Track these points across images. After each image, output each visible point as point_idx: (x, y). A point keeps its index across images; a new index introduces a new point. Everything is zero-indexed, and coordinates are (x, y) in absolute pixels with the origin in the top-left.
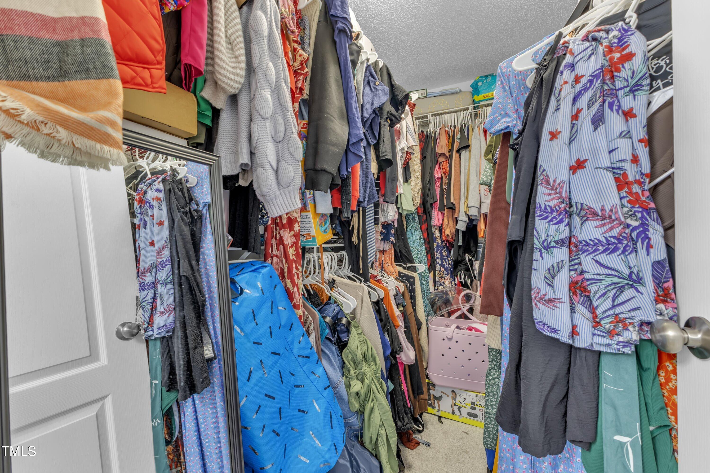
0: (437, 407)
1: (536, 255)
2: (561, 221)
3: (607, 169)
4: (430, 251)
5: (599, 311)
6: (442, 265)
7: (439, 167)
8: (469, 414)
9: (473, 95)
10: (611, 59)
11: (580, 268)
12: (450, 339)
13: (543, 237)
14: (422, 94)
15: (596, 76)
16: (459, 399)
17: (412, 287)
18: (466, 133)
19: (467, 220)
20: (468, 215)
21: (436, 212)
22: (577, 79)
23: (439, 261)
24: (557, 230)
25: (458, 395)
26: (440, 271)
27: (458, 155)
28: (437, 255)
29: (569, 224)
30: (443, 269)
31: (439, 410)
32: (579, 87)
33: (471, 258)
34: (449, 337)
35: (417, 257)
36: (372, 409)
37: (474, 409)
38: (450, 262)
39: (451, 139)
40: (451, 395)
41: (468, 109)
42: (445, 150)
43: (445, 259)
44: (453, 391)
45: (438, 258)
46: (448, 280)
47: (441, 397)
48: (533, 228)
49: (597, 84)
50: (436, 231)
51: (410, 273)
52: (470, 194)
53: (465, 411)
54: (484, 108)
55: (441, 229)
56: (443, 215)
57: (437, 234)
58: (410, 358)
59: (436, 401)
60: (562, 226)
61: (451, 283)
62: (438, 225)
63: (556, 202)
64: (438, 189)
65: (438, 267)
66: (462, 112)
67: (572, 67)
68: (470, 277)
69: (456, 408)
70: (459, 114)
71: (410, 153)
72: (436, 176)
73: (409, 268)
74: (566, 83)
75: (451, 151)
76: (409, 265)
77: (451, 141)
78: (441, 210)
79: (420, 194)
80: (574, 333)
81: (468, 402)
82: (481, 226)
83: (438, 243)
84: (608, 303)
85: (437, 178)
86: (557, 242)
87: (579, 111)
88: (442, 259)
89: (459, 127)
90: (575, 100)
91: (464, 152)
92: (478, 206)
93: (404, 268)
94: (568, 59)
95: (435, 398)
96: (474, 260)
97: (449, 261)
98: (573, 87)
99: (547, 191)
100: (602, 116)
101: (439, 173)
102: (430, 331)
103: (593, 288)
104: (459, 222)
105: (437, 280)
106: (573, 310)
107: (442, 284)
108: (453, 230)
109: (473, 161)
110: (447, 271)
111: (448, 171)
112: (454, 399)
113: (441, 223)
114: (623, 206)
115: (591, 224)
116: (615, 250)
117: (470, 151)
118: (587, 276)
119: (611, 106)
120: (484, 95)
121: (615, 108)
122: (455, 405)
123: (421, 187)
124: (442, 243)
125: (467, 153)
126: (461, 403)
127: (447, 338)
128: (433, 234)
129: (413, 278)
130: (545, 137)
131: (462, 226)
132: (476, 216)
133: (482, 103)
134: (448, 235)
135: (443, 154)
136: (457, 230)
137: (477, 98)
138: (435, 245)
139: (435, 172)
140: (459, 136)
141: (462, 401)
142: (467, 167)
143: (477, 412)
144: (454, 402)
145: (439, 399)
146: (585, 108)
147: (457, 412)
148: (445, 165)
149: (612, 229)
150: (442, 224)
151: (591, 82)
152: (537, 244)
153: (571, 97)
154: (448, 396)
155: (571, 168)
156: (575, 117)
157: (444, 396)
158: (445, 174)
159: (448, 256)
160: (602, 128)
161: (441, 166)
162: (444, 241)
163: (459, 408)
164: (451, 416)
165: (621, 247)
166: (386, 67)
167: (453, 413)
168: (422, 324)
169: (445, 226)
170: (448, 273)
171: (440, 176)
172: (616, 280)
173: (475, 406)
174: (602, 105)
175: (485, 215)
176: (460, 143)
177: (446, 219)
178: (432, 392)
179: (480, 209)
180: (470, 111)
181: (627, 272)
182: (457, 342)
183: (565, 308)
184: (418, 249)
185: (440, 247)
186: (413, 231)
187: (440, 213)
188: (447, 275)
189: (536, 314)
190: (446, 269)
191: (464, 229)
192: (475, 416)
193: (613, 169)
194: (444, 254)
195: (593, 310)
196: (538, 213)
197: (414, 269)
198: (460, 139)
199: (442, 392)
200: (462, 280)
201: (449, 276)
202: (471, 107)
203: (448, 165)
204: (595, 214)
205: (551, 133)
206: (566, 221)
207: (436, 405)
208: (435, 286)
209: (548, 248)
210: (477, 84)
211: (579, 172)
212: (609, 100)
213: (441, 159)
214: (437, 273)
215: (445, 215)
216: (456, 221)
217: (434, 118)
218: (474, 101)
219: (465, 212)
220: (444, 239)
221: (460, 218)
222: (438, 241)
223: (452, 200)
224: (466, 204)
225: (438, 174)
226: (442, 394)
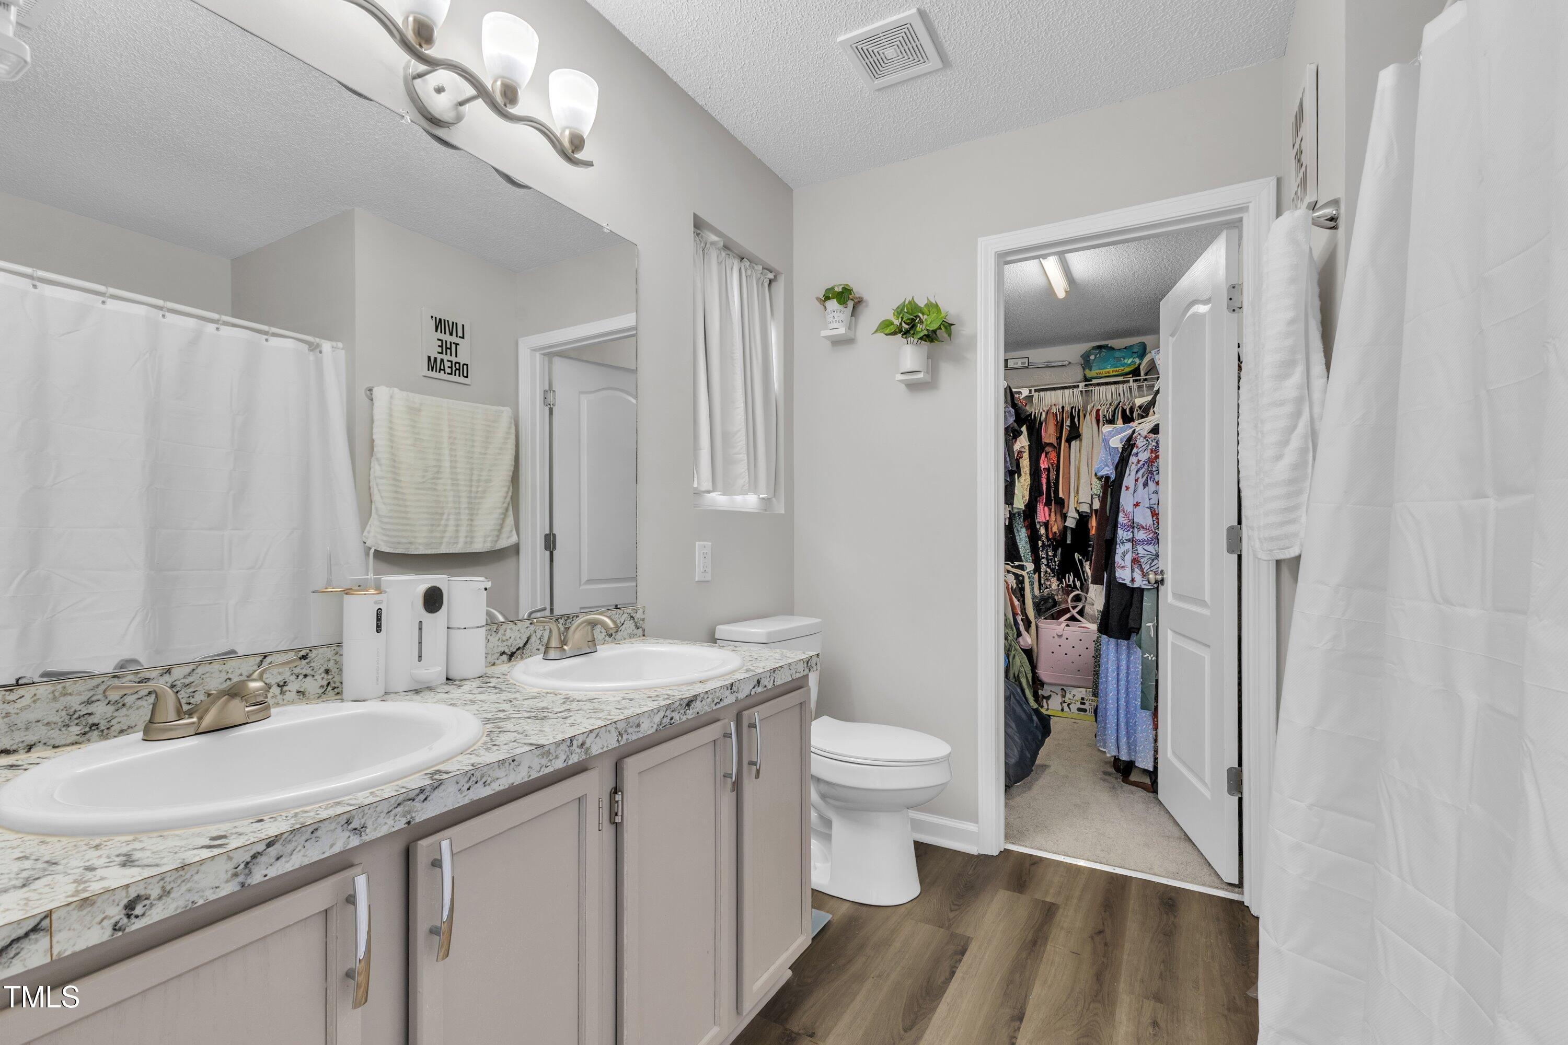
0: (1046, 706)
1: (1118, 546)
2: (1129, 530)
3: (1148, 508)
4: (1034, 550)
5: (1145, 570)
6: (1048, 566)
7: (1046, 456)
8: (1079, 710)
9: (1084, 369)
10: (1152, 456)
11: (1137, 552)
12: (1060, 636)
13: (1121, 538)
14: (1022, 363)
15: (1146, 462)
16: (1068, 696)
17: (1022, 586)
18: (1076, 420)
19: (1077, 516)
20: (1078, 511)
21: (1042, 507)
22: (1139, 461)
23: (1044, 561)
24: (1127, 535)
25: (1067, 693)
26: (1046, 572)
27: (1067, 444)
28: (1042, 554)
29: (1133, 532)
30: (1048, 570)
31: (1048, 709)
32: (1139, 465)
33: (1081, 558)
34: (1059, 634)
35: (1024, 556)
36: (1014, 656)
37: (1083, 703)
38: (1057, 563)
39: (1059, 424)
40: (1060, 693)
41: (1078, 386)
42: (1053, 440)
43: (1051, 559)
44: (1062, 689)
45: (1043, 558)
46: (1054, 584)
47: (1050, 695)
48: (1117, 533)
49: (1146, 466)
50: (1041, 528)
51: (1019, 572)
52: (1081, 489)
53: (1074, 707)
54: (1097, 388)
55: (1046, 525)
56: (1050, 510)
57: (1042, 531)
58: (1027, 642)
59: (1045, 700)
60: (1129, 533)
61: (1058, 586)
62: (1044, 521)
63: (1127, 521)
64: (1044, 481)
65: (1043, 568)
66: (1071, 390)
67: (1137, 455)
68: (1080, 579)
69: (1065, 705)
70: (1067, 392)
71: (1021, 452)
72: (1042, 466)
73: (1017, 567)
74: (1133, 463)
75: (1059, 439)
76: (1017, 563)
77: (1059, 427)
78: (1048, 504)
79: (1028, 490)
80: (1133, 580)
81: (1078, 697)
82: (1093, 523)
83: (1043, 541)
84: (1148, 566)
85: (1044, 469)
86: (1126, 540)
87: (1138, 478)
88: (1048, 560)
89: (1067, 408)
90: (1137, 472)
91: (1074, 442)
92: (1090, 502)
93: (1012, 567)
94: (1135, 450)
95: (1044, 697)
96: (1084, 561)
97: (1055, 562)
98: (1136, 465)
99: (1124, 516)
100: (1147, 483)
101: (1046, 463)
102: (1039, 629)
103: (1142, 560)
104: (1068, 519)
105: (1042, 582)
106: (1133, 571)
107: (1048, 587)
108: (1061, 527)
109: (1084, 452)
110: (1053, 572)
111: (1056, 462)
112: (1064, 696)
113: (1048, 519)
114: (1154, 524)
115: (1142, 532)
116: (1150, 544)
117: (1081, 440)
118: (1140, 555)
119: (1151, 478)
120: (1097, 371)
121: (1152, 479)
122: (1064, 702)
123: (1029, 483)
124: (1048, 542)
125: (1078, 442)
126: (1070, 699)
127: (1058, 635)
128: (1037, 531)
129: (1023, 577)
130: (1124, 488)
131: (1071, 523)
132: (1086, 512)
133: (1094, 381)
134: (1055, 533)
135: (1051, 445)
136: (1066, 528)
137: (1089, 374)
138: (1040, 543)
139: (1041, 461)
140: (1068, 423)
141: (1072, 698)
142: (1078, 458)
143: (1086, 707)
144: (1064, 699)
145: (1048, 698)
146: (1141, 477)
147: (1066, 709)
148: (1053, 455)
149: (1149, 534)
150: (1048, 521)
151: (1144, 464)
152: (1118, 541)
153: (1136, 470)
154: (1057, 694)
155: (1134, 505)
156: (1136, 480)
157: (1053, 695)
158: (1052, 465)
159: (1055, 556)
160: (1146, 488)
161: (1048, 456)
162: (1050, 539)
163: (1069, 705)
164: (1060, 714)
165: (1153, 542)
166: (1010, 387)
167: (1062, 710)
168: (1031, 623)
169: (1052, 522)
170: (1055, 575)
171: (1047, 467)
172: (1151, 556)
173: (1085, 701)
174: (1147, 478)
175: (1096, 511)
176: (1070, 431)
177: (1053, 514)
178: (1040, 692)
179: (1091, 505)
180: (1080, 389)
181: (1155, 553)
182: (1067, 639)
183: (1128, 570)
184: (1024, 547)
185: (1046, 546)
186: (1019, 529)
187: (1046, 508)
188: (1054, 577)
189: (1117, 574)
190: (1052, 570)
191: (1073, 526)
192: (1085, 710)
193: (1150, 508)
194: (1050, 554)
195: (1142, 570)
196: (1119, 526)
197: (1022, 568)
198: (1069, 426)
199: (1051, 691)
200: (1071, 582)
201: (1055, 578)
202: (1082, 385)
203: (1055, 454)
204: (1143, 527)
205: (1126, 486)
206: (1131, 530)
207: (1045, 704)
208: (1040, 589)
209: (1123, 543)
210: (1089, 356)
211: (1137, 507)
212: (1150, 475)
213: (1048, 449)
214: (1042, 574)
215: (1053, 510)
216: (1064, 517)
217: (1037, 393)
218: (1085, 376)
219: (1076, 508)
220: (1051, 536)
221: (1069, 514)
222: (1044, 539)
223: (1061, 495)
224: (1076, 499)
225: (1044, 465)
226: (1052, 693)
